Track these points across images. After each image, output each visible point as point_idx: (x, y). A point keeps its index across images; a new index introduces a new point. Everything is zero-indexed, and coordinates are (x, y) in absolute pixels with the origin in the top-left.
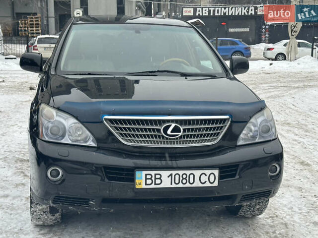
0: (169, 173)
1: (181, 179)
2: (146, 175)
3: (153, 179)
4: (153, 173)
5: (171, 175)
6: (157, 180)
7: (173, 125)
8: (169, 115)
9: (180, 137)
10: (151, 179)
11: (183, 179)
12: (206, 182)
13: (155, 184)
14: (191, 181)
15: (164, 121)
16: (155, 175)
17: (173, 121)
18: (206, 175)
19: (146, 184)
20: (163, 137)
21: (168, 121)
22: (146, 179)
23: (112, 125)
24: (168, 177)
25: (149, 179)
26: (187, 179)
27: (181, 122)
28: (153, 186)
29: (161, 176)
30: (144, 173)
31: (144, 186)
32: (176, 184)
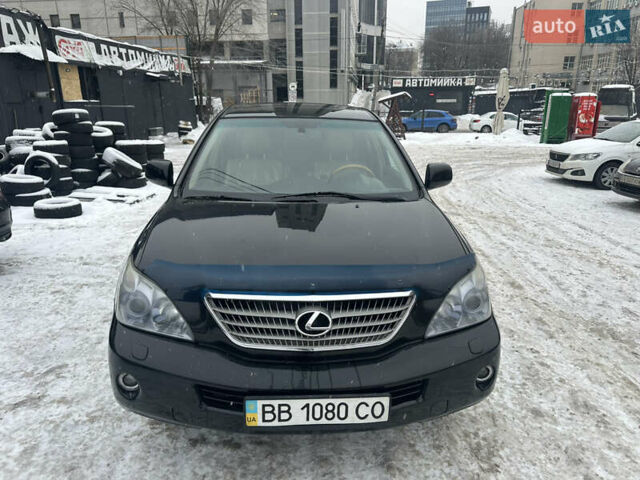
0: (304, 402)
1: (325, 411)
2: (264, 406)
3: (276, 412)
4: (276, 403)
5: (307, 406)
6: (282, 414)
7: (316, 314)
8: (312, 293)
9: (328, 334)
10: (272, 412)
11: (328, 411)
12: (367, 416)
13: (280, 420)
14: (342, 415)
15: (303, 304)
16: (280, 406)
17: (317, 304)
18: (367, 405)
19: (264, 421)
20: (299, 334)
21: (309, 304)
22: (264, 412)
23: (217, 309)
24: (303, 409)
25: (268, 412)
26: (336, 411)
27: (330, 306)
28: (276, 423)
29: (289, 408)
30: (260, 403)
31: (260, 423)
32: (315, 419)
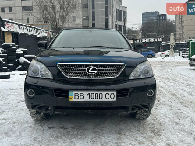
0: (88, 92)
1: (95, 96)
2: (75, 93)
3: (79, 96)
4: (79, 92)
5: (89, 94)
6: (81, 97)
7: (92, 67)
8: (91, 62)
9: (96, 74)
12: (109, 98)
13: (80, 99)
14: (101, 98)
17: (93, 65)
18: (109, 94)
19: (75, 99)
20: (87, 74)
21: (90, 65)
22: (75, 96)
25: (77, 96)
26: (98, 96)
27: (97, 66)
29: (83, 94)
32: (92, 99)
